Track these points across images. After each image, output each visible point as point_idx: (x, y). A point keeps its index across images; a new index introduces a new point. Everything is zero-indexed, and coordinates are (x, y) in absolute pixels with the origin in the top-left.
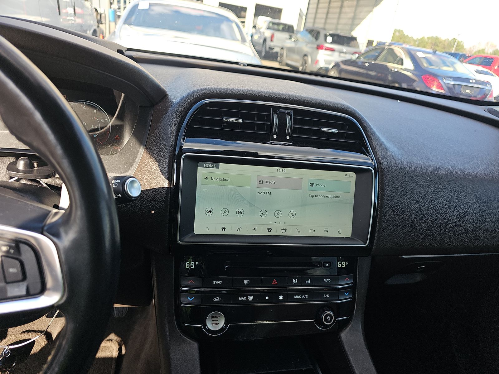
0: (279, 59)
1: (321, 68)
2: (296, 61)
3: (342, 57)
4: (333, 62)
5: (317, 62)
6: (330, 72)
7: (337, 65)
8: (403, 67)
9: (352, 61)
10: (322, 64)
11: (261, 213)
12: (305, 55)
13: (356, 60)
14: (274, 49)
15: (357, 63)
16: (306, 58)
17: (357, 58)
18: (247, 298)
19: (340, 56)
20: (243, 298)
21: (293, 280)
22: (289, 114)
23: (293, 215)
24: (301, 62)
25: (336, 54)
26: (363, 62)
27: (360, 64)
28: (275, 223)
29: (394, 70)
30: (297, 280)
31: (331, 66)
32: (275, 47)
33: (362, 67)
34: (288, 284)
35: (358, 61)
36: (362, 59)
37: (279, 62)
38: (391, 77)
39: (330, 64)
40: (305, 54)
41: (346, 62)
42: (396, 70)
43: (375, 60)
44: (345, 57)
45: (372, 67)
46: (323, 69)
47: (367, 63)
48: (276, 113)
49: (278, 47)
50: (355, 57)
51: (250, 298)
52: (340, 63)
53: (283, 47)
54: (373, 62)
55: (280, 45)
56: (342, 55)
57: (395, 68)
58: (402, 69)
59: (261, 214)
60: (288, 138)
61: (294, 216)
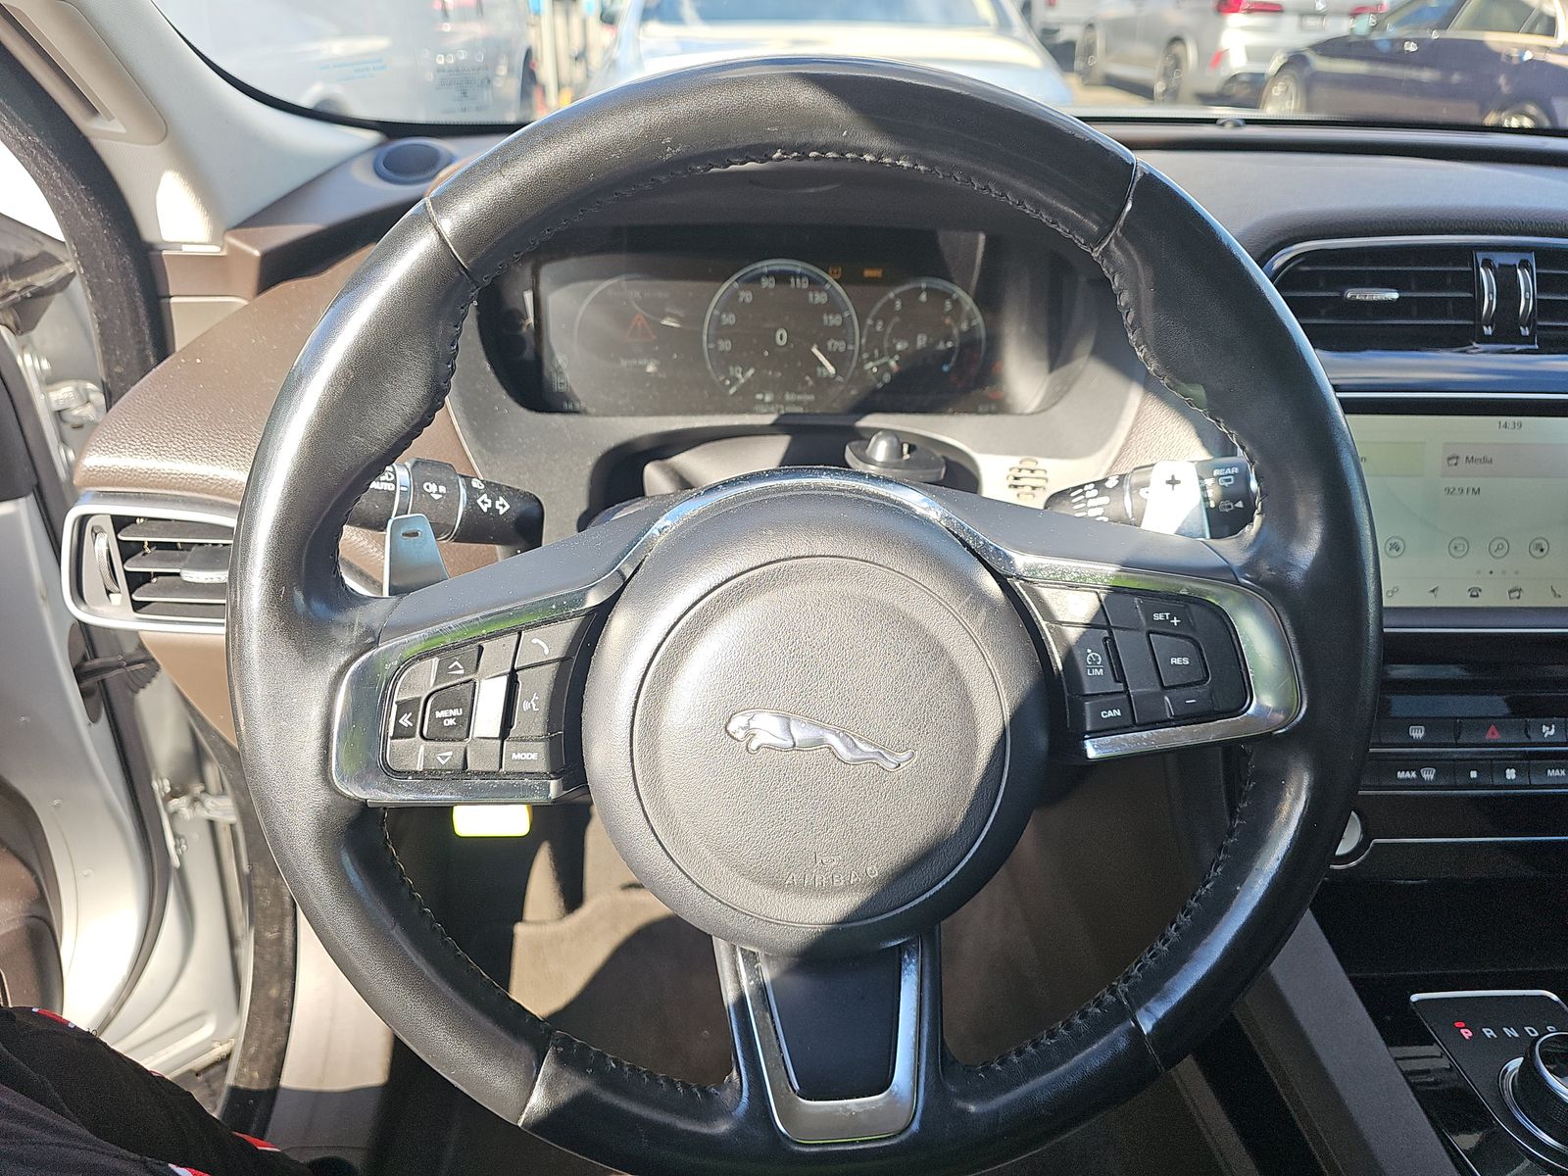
0: (1078, 64)
1: (1234, 78)
2: (1143, 62)
3: (1311, 30)
4: (1279, 51)
5: (1219, 57)
6: (1270, 90)
7: (1296, 61)
8: (1554, 42)
9: (1353, 39)
10: (1237, 62)
11: (1453, 546)
12: (1177, 40)
13: (1369, 35)
14: (1057, 31)
15: (1371, 44)
16: (1178, 49)
17: (1373, 28)
18: (1419, 774)
19: (1302, 27)
20: (1408, 775)
21: (1544, 727)
22: (1524, 264)
23: (1542, 550)
24: (1159, 66)
25: (1289, 22)
26: (1393, 41)
27: (1385, 47)
28: (1491, 572)
29: (1520, 58)
30: (1553, 726)
31: (1273, 67)
32: (1059, 24)
33: (1396, 56)
34: (1529, 737)
35: (1375, 36)
36: (1392, 31)
37: (1080, 73)
38: (1509, 81)
39: (1268, 60)
40: (1175, 34)
41: (1331, 48)
42: (1528, 56)
43: (1444, 25)
44: (1322, 29)
45: (1432, 54)
46: (1244, 78)
47: (1410, 40)
48: (1487, 264)
49: (1072, 22)
50: (1362, 25)
51: (1428, 775)
52: (1305, 53)
53: (1092, 21)
54: (1435, 35)
55: (1084, 15)
56: (1311, 22)
57: (1524, 49)
58: (1547, 49)
59: (1453, 551)
60: (1525, 332)
61: (1545, 551)
